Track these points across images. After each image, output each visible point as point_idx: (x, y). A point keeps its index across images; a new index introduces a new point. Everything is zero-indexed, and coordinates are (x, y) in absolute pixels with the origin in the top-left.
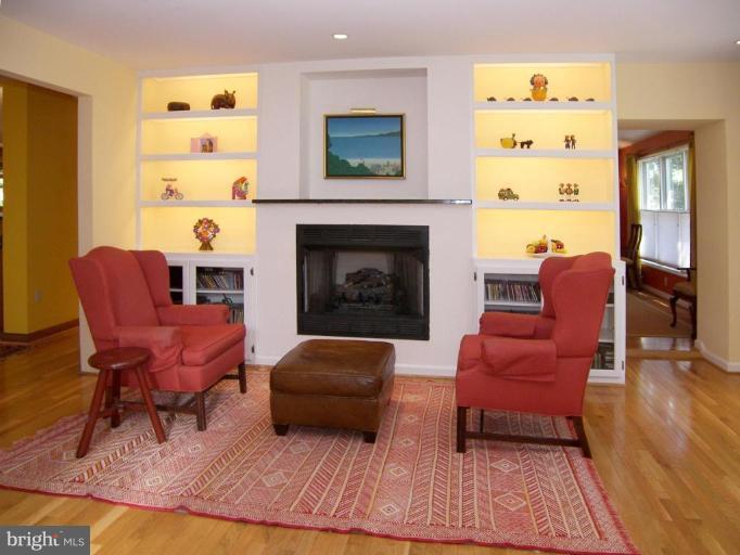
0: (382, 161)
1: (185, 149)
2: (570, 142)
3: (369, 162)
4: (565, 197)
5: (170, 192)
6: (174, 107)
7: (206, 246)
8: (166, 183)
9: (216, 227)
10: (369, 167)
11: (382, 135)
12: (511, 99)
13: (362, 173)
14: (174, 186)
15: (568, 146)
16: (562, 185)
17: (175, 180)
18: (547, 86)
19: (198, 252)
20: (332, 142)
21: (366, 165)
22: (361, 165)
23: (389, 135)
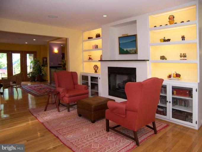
0: (131, 49)
1: (91, 48)
2: (183, 38)
3: (129, 49)
4: (182, 58)
5: (90, 58)
6: (89, 38)
7: (96, 72)
8: (89, 56)
9: (98, 67)
10: (129, 51)
11: (131, 41)
12: (161, 26)
13: (127, 53)
14: (91, 57)
15: (182, 40)
16: (181, 54)
17: (91, 56)
18: (174, 19)
19: (94, 73)
20: (120, 44)
21: (128, 50)
22: (127, 50)
23: (133, 41)
